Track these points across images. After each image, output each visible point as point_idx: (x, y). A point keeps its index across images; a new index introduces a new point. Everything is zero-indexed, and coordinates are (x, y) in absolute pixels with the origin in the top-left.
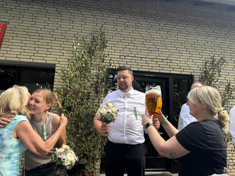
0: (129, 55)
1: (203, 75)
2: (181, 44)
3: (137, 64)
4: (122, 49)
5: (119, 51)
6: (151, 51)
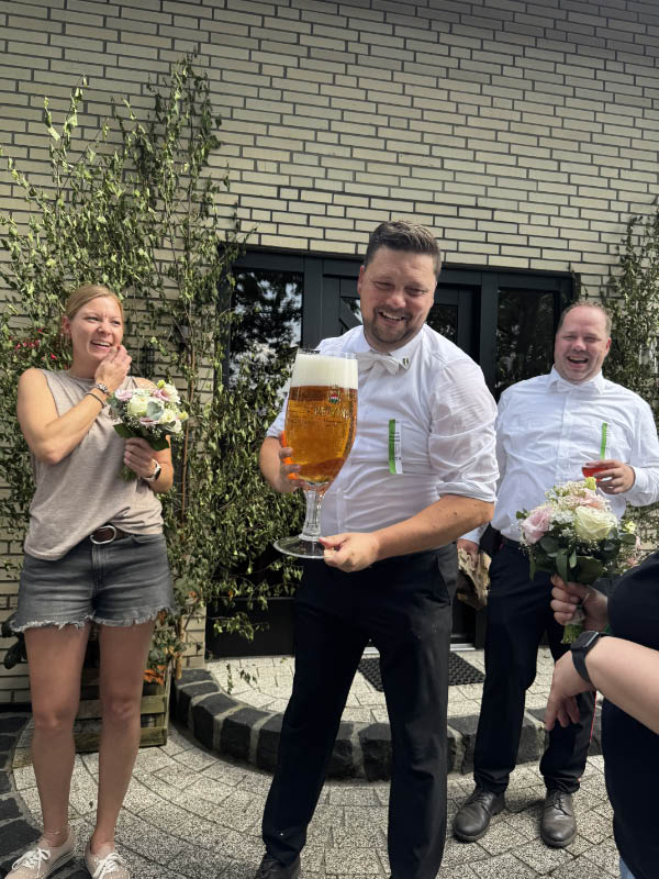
0: (319, 184)
1: (617, 272)
2: (533, 141)
3: (350, 225)
4: (285, 157)
5: (273, 167)
6: (411, 166)
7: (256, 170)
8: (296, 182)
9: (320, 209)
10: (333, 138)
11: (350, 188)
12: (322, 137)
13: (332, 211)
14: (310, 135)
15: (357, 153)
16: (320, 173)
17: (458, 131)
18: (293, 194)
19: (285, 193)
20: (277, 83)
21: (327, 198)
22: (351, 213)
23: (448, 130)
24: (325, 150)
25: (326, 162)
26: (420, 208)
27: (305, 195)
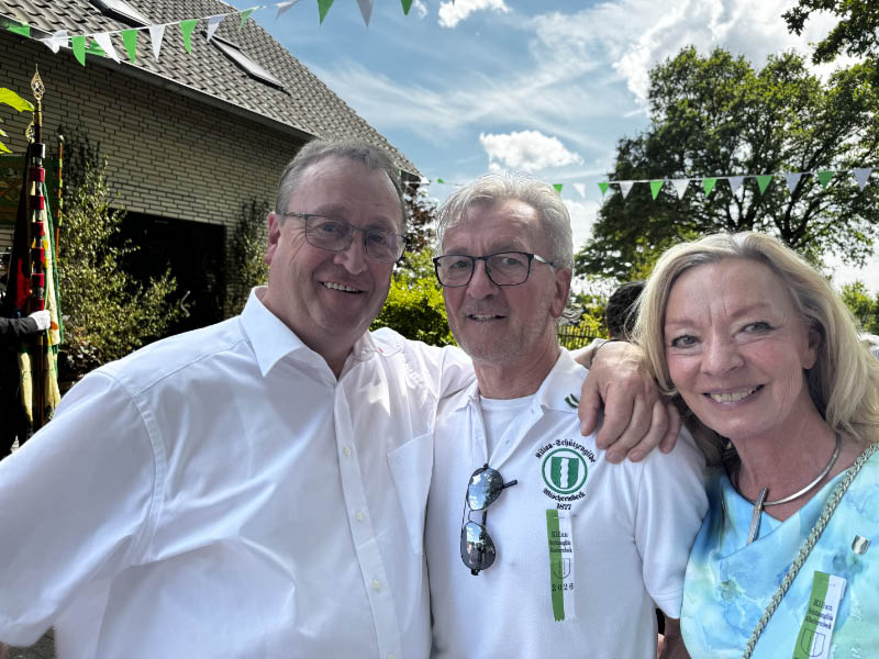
0: (130, 182)
1: (239, 226)
2: (209, 171)
3: (141, 200)
4: (116, 170)
6: (165, 178)
8: (121, 181)
9: (130, 193)
10: (135, 163)
11: (142, 185)
12: (130, 162)
13: (135, 194)
14: (125, 161)
15: (144, 170)
16: (129, 177)
17: (182, 164)
18: (119, 186)
19: (116, 185)
20: (112, 137)
21: (132, 188)
22: (142, 195)
23: (178, 163)
24: (132, 168)
25: (132, 173)
26: (169, 195)
27: (124, 187)
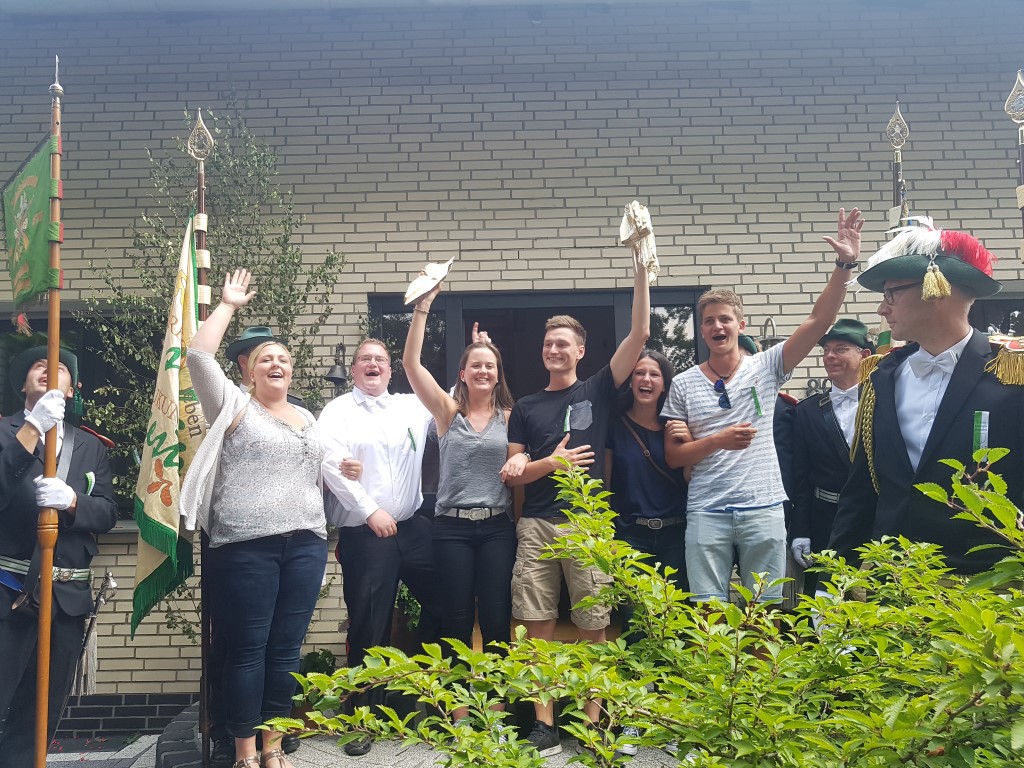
0: (453, 235)
2: (653, 171)
4: (423, 216)
5: (413, 226)
6: (535, 209)
7: (398, 231)
8: (433, 236)
10: (464, 195)
11: (480, 235)
12: (453, 195)
14: (443, 196)
15: (485, 205)
16: (454, 225)
17: (578, 173)
19: (424, 246)
20: (414, 157)
23: (569, 173)
24: (457, 206)
25: (458, 216)
